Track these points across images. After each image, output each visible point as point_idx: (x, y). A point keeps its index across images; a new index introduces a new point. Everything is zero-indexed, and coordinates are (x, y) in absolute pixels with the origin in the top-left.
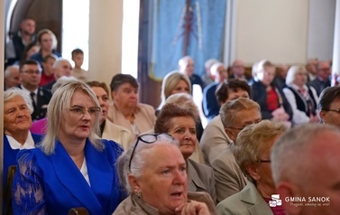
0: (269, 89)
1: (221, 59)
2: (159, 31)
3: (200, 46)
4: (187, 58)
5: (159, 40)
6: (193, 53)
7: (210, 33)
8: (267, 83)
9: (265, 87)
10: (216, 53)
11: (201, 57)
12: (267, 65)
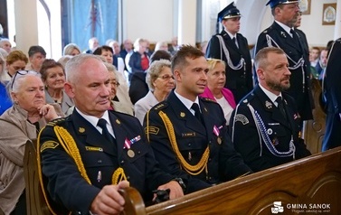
0: (143, 56)
1: (117, 39)
2: (75, 21)
3: (103, 31)
4: (94, 39)
5: (75, 27)
6: (98, 35)
7: (109, 22)
8: (142, 52)
9: (140, 55)
10: (113, 35)
11: (103, 38)
12: (141, 41)
